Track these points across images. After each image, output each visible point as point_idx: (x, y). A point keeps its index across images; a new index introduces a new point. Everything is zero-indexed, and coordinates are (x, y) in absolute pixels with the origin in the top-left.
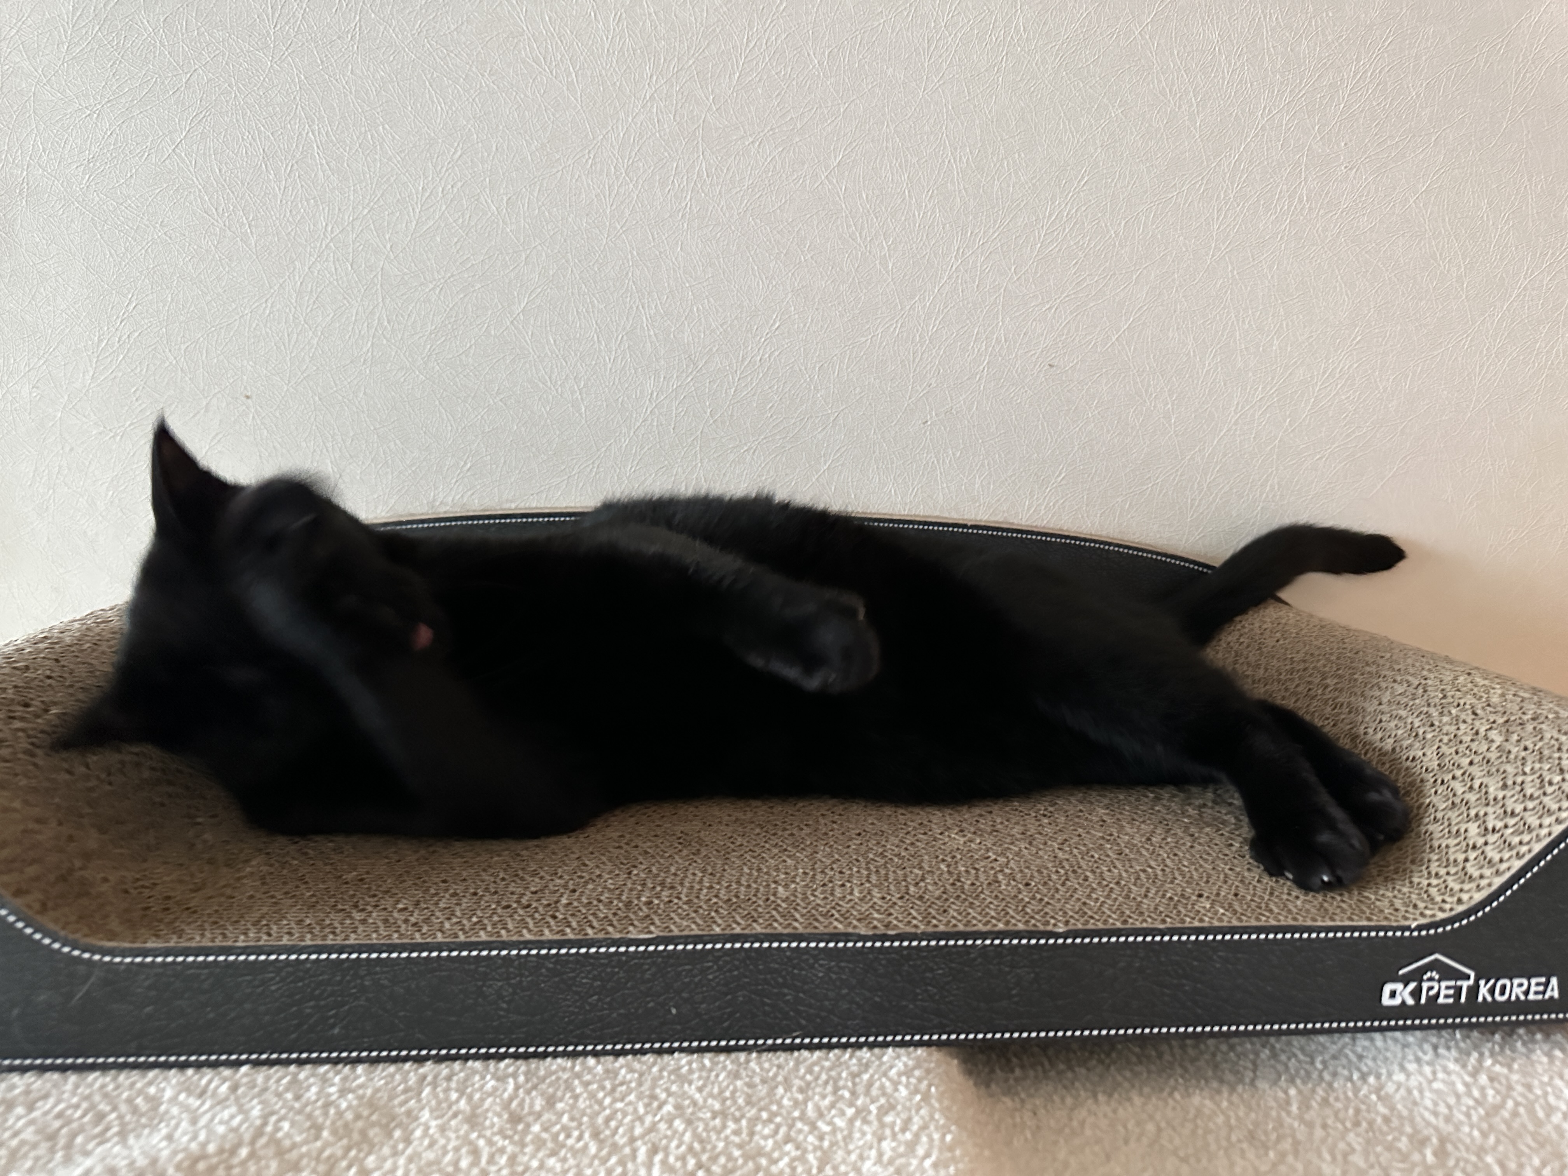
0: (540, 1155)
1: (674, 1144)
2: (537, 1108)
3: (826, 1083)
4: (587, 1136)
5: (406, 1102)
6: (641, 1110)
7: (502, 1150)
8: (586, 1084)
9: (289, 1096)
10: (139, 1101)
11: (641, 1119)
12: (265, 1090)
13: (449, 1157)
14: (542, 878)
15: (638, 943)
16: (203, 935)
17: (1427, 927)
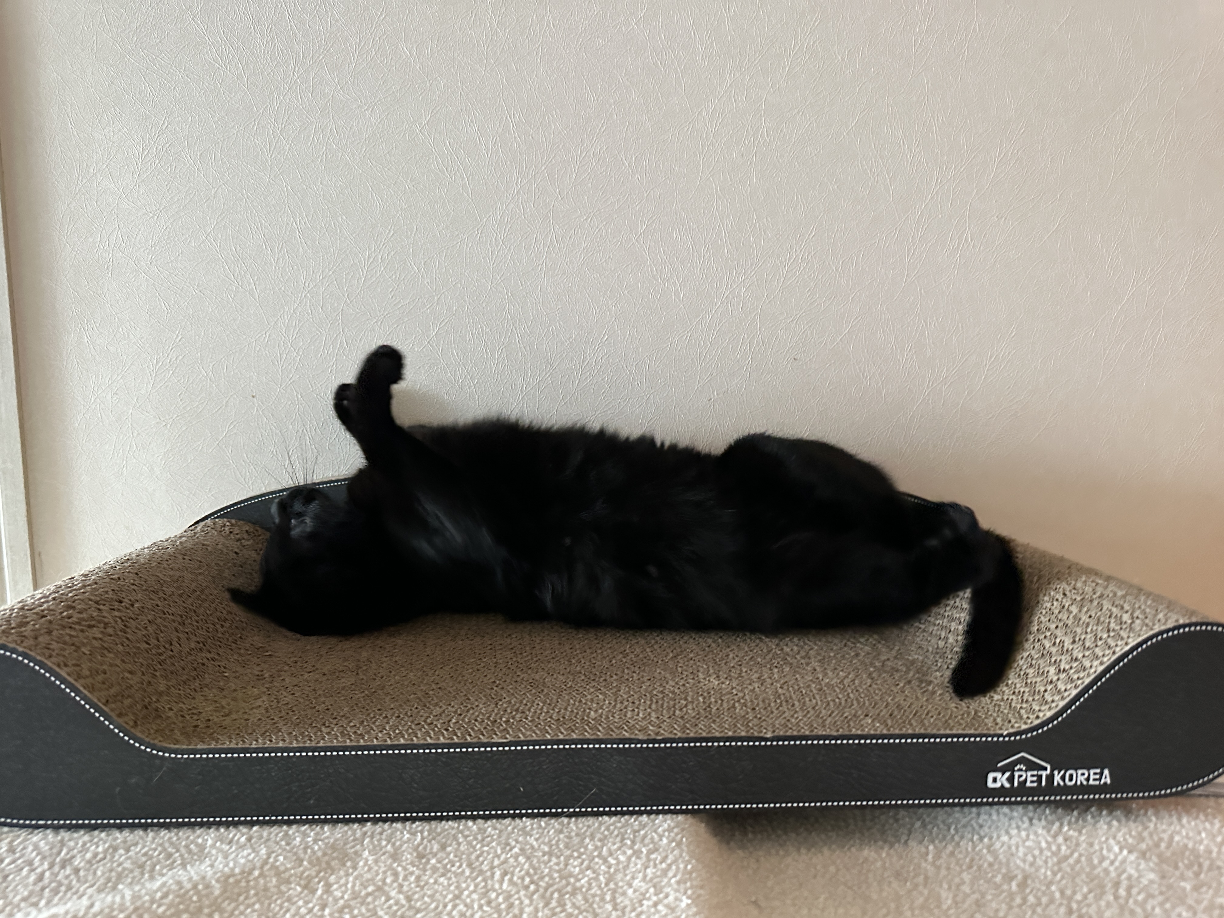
0: (435, 876)
1: (518, 869)
2: (435, 850)
3: (617, 836)
4: (464, 866)
5: (354, 847)
6: (499, 852)
7: (412, 873)
8: (466, 837)
9: (283, 843)
10: (192, 846)
11: (499, 857)
12: (268, 840)
13: (380, 877)
14: (441, 707)
15: (498, 745)
16: (230, 742)
17: (1015, 734)
